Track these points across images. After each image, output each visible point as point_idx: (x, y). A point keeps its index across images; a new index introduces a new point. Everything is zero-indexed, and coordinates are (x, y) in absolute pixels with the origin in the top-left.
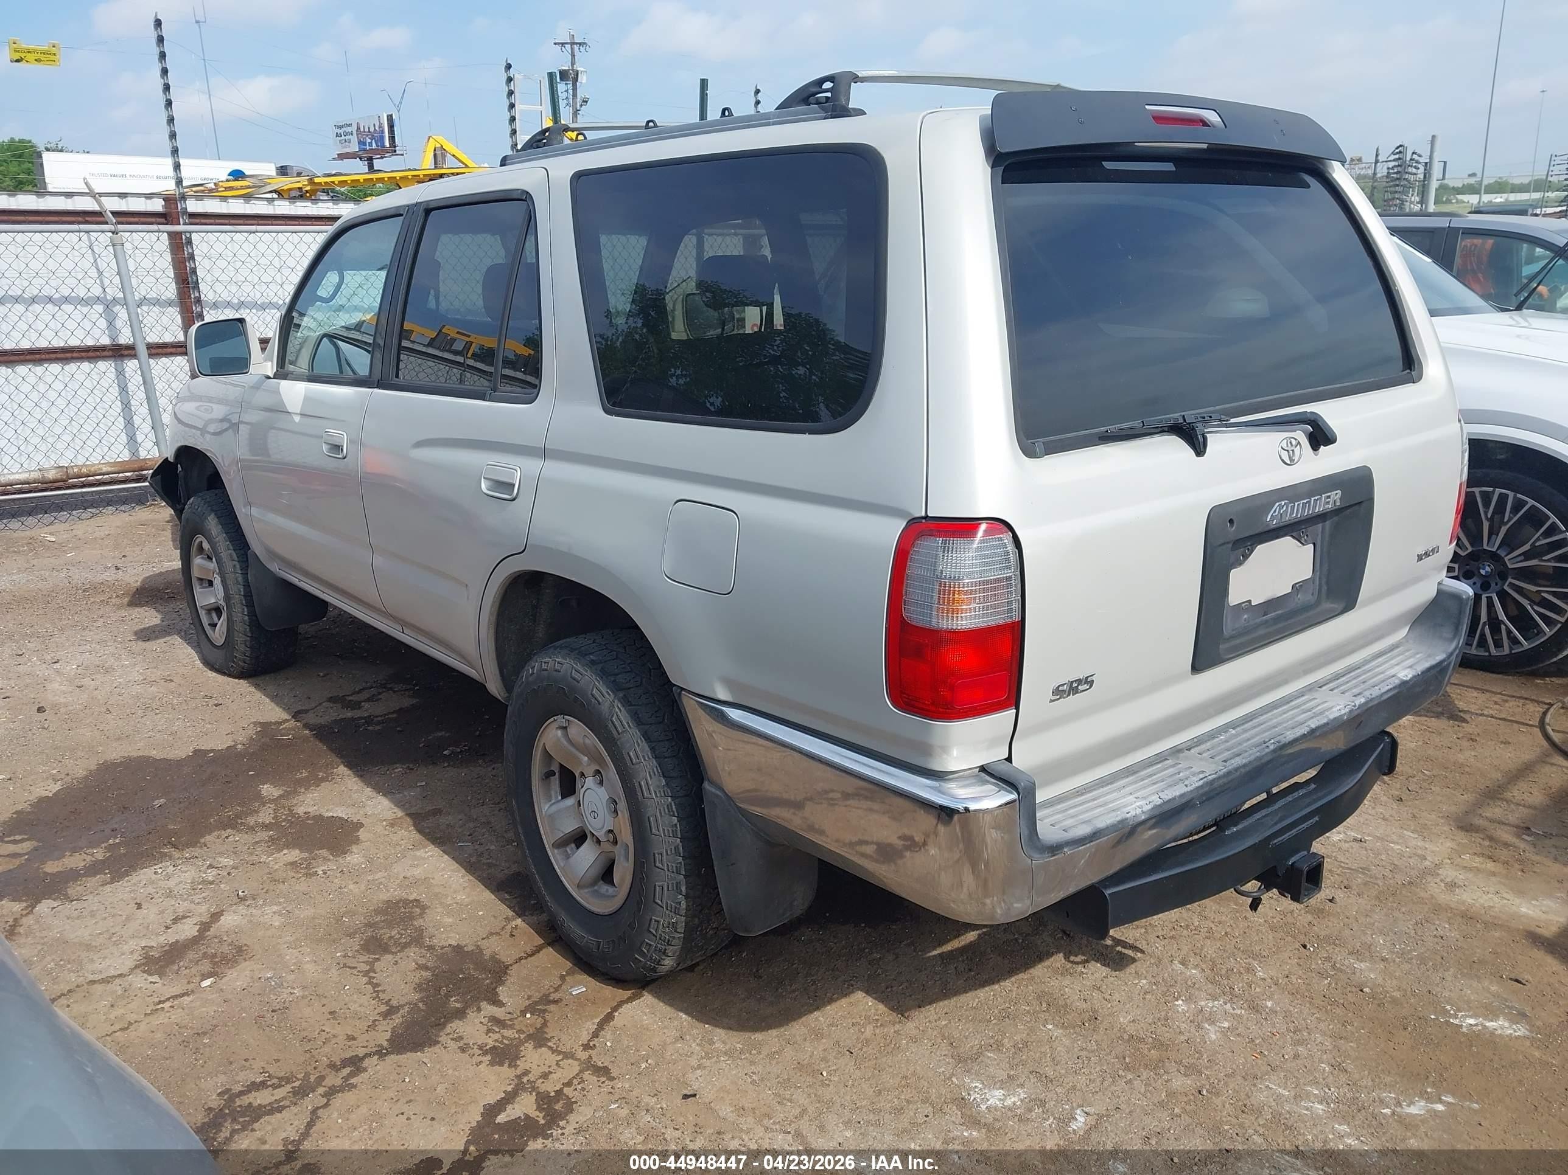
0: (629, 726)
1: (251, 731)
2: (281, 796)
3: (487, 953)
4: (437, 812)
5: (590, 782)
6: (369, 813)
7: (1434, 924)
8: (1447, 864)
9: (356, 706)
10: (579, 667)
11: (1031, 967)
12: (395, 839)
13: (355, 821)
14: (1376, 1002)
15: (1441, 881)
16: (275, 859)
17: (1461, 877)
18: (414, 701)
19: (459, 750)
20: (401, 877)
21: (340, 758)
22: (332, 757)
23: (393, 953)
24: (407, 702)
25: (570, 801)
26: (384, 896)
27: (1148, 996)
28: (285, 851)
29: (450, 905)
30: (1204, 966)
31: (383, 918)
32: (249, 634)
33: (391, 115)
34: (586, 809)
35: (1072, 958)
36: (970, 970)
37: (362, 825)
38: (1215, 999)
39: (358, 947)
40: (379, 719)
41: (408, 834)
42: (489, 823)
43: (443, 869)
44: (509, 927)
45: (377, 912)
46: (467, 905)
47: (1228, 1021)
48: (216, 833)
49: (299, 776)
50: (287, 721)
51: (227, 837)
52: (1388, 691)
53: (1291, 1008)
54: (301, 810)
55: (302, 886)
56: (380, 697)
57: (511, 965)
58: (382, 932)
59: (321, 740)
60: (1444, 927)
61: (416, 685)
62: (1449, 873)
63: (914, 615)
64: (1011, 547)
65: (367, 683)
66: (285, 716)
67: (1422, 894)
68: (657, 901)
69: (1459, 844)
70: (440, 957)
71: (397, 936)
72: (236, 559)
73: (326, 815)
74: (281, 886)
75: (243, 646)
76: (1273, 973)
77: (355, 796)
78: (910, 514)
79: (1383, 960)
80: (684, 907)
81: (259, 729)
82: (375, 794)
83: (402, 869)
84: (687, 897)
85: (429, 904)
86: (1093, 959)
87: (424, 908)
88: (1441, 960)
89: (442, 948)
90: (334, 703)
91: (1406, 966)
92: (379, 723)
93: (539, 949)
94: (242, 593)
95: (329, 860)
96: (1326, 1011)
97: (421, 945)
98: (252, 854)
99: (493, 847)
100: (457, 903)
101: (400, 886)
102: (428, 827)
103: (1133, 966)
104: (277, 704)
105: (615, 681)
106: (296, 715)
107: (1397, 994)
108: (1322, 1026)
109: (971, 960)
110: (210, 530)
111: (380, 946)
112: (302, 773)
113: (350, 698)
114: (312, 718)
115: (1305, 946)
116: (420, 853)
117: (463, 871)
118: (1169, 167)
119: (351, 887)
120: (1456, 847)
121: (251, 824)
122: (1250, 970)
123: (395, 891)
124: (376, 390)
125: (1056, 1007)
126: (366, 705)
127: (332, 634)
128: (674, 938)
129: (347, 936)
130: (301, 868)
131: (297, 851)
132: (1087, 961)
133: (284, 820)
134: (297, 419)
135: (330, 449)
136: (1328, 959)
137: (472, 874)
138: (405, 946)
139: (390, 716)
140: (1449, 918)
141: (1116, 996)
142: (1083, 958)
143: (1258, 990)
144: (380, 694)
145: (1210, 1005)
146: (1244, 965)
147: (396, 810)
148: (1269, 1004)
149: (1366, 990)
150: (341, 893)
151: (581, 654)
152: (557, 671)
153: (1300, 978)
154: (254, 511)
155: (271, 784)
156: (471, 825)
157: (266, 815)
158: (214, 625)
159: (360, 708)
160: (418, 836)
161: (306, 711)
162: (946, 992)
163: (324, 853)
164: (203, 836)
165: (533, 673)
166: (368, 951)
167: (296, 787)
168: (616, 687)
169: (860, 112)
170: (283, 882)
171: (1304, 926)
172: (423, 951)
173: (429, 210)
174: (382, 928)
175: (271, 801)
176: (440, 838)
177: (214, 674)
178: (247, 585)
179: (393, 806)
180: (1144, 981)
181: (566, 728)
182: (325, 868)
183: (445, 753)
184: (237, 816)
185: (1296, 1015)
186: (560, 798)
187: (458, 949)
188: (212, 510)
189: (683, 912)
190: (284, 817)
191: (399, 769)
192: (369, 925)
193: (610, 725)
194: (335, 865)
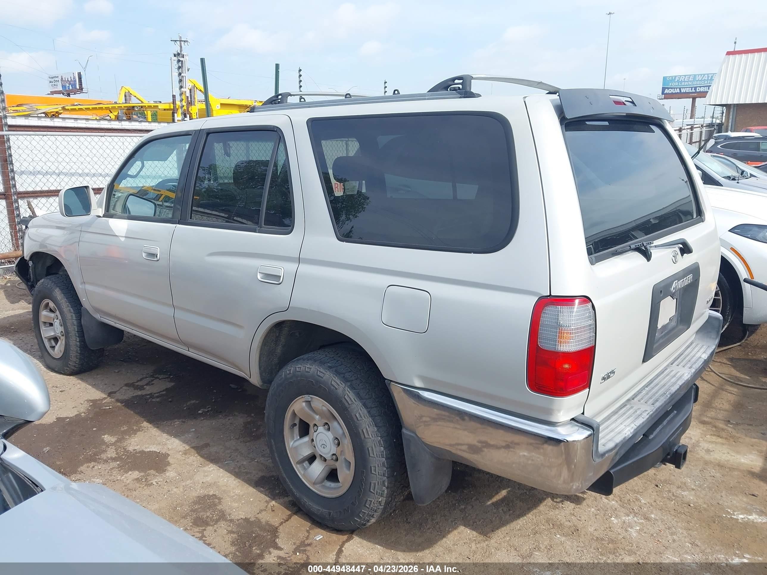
0: (355, 400)
1: (86, 405)
2: (116, 441)
3: (263, 521)
4: (207, 445)
5: (321, 429)
6: (170, 447)
7: (708, 470)
8: (701, 440)
9: (141, 388)
10: (322, 370)
11: (538, 506)
12: (189, 461)
13: (164, 453)
14: (697, 510)
15: (703, 449)
16: (126, 477)
17: (711, 447)
18: (173, 384)
19: (207, 410)
20: (201, 483)
21: (143, 417)
22: (137, 418)
23: (212, 526)
24: (170, 385)
25: (306, 439)
26: (194, 494)
27: (597, 517)
28: (130, 473)
29: (233, 496)
30: (616, 499)
31: (199, 506)
32: (79, 352)
33: (80, 73)
34: (318, 443)
35: (555, 500)
36: (509, 510)
37: (169, 455)
38: (628, 516)
39: (191, 524)
40: (157, 395)
41: (195, 459)
42: (237, 450)
43: (222, 477)
44: (269, 506)
45: (195, 503)
46: (243, 496)
47: (638, 526)
48: (85, 465)
49: (122, 429)
50: (105, 398)
51: (93, 467)
52: (701, 365)
53: (663, 517)
54: (131, 449)
55: (147, 491)
56: (153, 382)
57: (278, 527)
58: (202, 514)
59: (128, 408)
60: (713, 472)
61: (170, 375)
62: (706, 445)
63: (544, 344)
64: (591, 310)
65: (143, 375)
66: (104, 396)
67: (697, 456)
68: (372, 490)
69: (703, 430)
70: (239, 526)
71: (211, 516)
72: (73, 312)
73: (147, 450)
74: (134, 493)
75: (75, 358)
76: (648, 500)
77: (158, 438)
78: (540, 294)
79: (693, 489)
80: (386, 493)
81: (91, 404)
82: (169, 437)
83: (199, 478)
84: (387, 488)
85: (222, 497)
86: (565, 500)
87: (220, 499)
88: (717, 488)
89: (238, 520)
90: (129, 387)
91: (704, 492)
92: (157, 397)
93: (290, 517)
94: (76, 330)
95: (157, 476)
96: (678, 517)
97: (226, 520)
98: (111, 475)
99: (245, 463)
100: (237, 495)
101: (202, 487)
102: (206, 454)
103: (585, 502)
104: (97, 389)
105: (344, 377)
106: (110, 394)
107: (705, 506)
108: (679, 524)
109: (508, 505)
110: (56, 296)
111: (203, 522)
112: (123, 428)
113: (137, 384)
114: (118, 396)
115: (657, 486)
116: (206, 468)
117: (234, 477)
118: (606, 123)
119: (175, 490)
120: (702, 432)
121: (105, 458)
122: (637, 500)
123: (200, 490)
124: (178, 225)
125: (557, 526)
126: (147, 388)
127: (115, 349)
128: (379, 508)
129: (182, 518)
130: (143, 482)
131: (137, 472)
132: (562, 501)
133: (123, 455)
134: (123, 239)
135: (147, 255)
136: (669, 491)
137: (239, 478)
138: (217, 521)
139: (162, 393)
140: (713, 467)
141: (583, 518)
142: (560, 499)
143: (645, 509)
144: (152, 381)
145: (627, 519)
146: (634, 497)
147: (184, 445)
148: (653, 516)
149: (692, 505)
150: (171, 494)
151: (322, 363)
152: (307, 372)
153: (661, 502)
154: (89, 287)
155: (108, 435)
156: (229, 451)
157: (111, 453)
158: (53, 347)
159: (144, 389)
160: (202, 459)
161: (115, 392)
162: (503, 523)
163: (152, 472)
164: (78, 467)
165: (290, 373)
166: (198, 526)
167: (122, 437)
168: (345, 380)
169: (479, 96)
170: (135, 491)
171: (653, 476)
172: (227, 523)
173: (209, 132)
174: (201, 512)
175: (112, 444)
176: (214, 460)
177: (55, 374)
178: (80, 326)
179: (182, 443)
180: (593, 509)
181: (310, 401)
182: (156, 480)
183: (199, 412)
184: (95, 454)
185: (666, 520)
186: (299, 437)
187: (246, 520)
188: (57, 286)
189: (385, 496)
190: (122, 453)
191: (177, 422)
192: (192, 511)
193: (344, 400)
194: (161, 478)
